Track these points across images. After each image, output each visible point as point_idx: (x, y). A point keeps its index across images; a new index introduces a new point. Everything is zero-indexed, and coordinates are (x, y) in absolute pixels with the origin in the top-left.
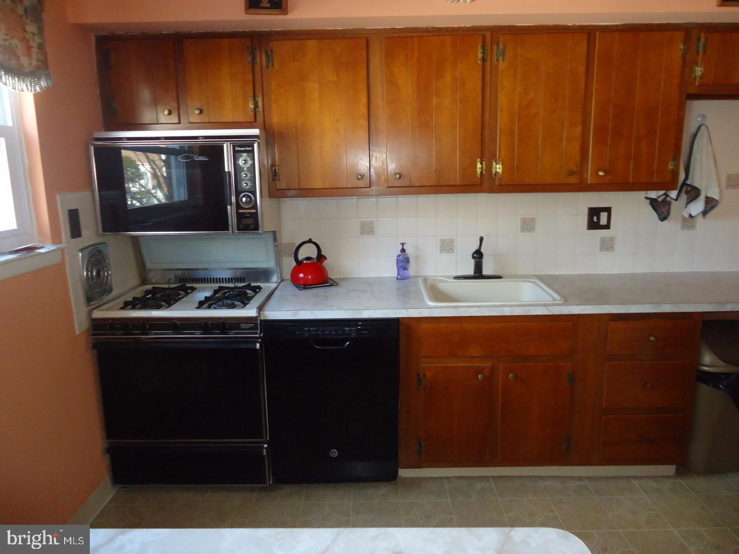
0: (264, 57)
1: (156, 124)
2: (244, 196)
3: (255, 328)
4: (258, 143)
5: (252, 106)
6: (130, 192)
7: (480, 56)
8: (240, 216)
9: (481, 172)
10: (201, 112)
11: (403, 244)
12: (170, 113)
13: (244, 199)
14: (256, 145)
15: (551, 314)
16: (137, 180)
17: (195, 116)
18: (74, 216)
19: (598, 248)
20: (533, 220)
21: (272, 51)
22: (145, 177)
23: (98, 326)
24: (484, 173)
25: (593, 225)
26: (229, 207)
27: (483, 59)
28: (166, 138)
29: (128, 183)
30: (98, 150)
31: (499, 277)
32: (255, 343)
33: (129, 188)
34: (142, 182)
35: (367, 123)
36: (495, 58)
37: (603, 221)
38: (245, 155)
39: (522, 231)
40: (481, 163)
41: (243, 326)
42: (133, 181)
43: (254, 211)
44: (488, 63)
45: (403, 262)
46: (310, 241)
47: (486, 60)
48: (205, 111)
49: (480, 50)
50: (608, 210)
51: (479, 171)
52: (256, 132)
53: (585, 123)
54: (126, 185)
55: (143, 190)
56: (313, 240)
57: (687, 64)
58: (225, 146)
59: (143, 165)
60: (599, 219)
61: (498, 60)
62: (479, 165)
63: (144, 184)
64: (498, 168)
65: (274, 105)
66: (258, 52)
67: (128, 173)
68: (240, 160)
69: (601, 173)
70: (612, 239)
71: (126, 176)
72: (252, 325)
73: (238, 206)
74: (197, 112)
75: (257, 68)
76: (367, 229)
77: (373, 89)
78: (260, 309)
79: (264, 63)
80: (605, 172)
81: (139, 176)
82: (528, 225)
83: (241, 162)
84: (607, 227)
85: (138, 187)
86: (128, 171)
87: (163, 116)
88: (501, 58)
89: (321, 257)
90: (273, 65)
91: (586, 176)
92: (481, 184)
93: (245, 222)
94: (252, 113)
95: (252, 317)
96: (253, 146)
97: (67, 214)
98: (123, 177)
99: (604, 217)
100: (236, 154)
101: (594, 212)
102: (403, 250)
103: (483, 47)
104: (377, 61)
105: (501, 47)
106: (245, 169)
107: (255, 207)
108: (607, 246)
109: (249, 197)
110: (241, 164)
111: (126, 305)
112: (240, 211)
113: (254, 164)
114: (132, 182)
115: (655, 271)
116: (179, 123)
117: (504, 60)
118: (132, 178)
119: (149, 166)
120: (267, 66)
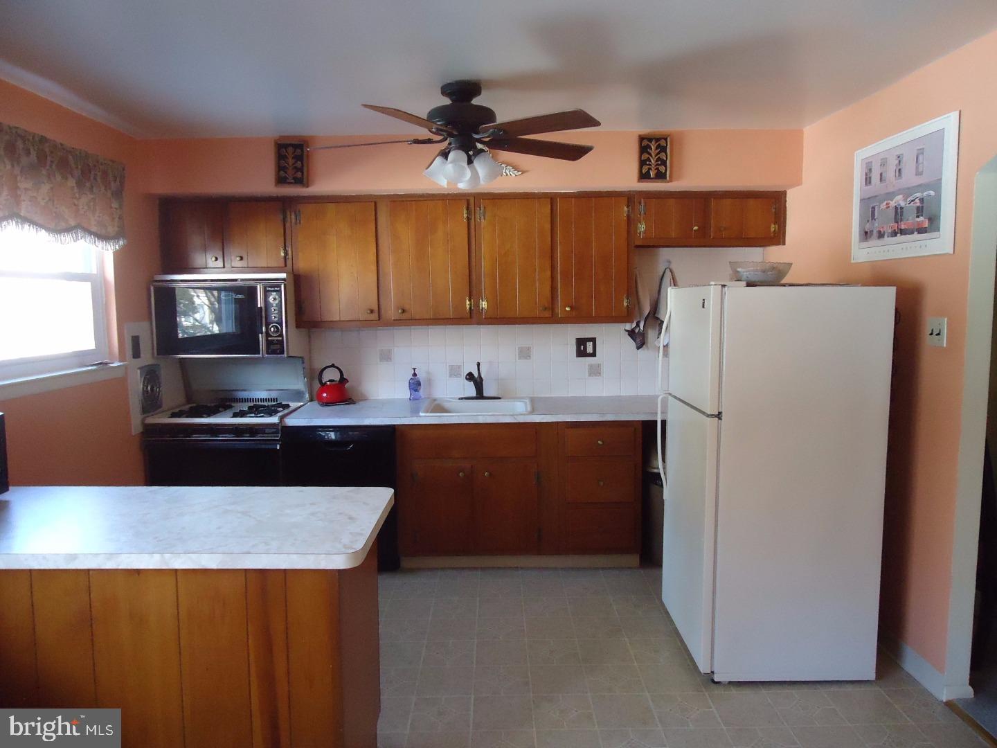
0: (293, 217)
1: (205, 268)
2: (273, 326)
3: (276, 432)
4: (285, 285)
5: (283, 254)
6: (182, 326)
7: (465, 215)
8: (269, 343)
9: (470, 308)
10: (242, 258)
11: (414, 369)
12: (216, 259)
13: (272, 329)
14: (283, 286)
15: (515, 421)
16: (191, 313)
17: (237, 263)
18: (136, 341)
19: (587, 374)
20: (529, 349)
21: (299, 211)
22: (201, 310)
23: (150, 431)
24: (472, 308)
25: (581, 353)
26: (260, 335)
27: (469, 219)
28: (212, 280)
29: (180, 318)
30: (157, 290)
31: (499, 398)
32: (276, 444)
33: (181, 321)
34: (197, 316)
35: (376, 268)
36: (478, 216)
37: (590, 349)
38: (275, 293)
39: (520, 358)
40: (470, 301)
41: (267, 431)
42: (186, 314)
43: (281, 338)
44: (473, 221)
45: (415, 385)
46: (333, 366)
47: (471, 219)
48: (245, 257)
49: (465, 211)
50: (593, 340)
51: (468, 307)
52: (283, 275)
53: (553, 268)
54: (178, 319)
55: (197, 324)
56: (336, 365)
57: (631, 222)
58: (258, 286)
59: (198, 296)
60: (585, 348)
61: (480, 219)
62: (468, 302)
63: (198, 318)
64: (484, 304)
65: (300, 254)
66: (288, 213)
67: (181, 307)
68: (271, 297)
69: (568, 309)
70: (599, 366)
71: (178, 309)
72: (275, 430)
73: (268, 335)
74: (238, 259)
75: (288, 225)
76: (386, 357)
77: (380, 241)
78: (282, 418)
79: (293, 221)
80: (571, 308)
81: (193, 309)
82: (525, 353)
83: (271, 299)
84: (594, 355)
85: (192, 321)
86: (181, 303)
87: (211, 262)
88: (482, 217)
89: (343, 380)
90: (300, 223)
91: (557, 311)
92: (471, 317)
93: (273, 347)
94: (283, 260)
95: (275, 424)
96: (280, 287)
97: (130, 338)
98: (176, 310)
99: (590, 346)
100: (266, 293)
101: (581, 342)
102: (415, 375)
103: (468, 208)
104: (383, 219)
105: (482, 209)
106: (274, 305)
107: (281, 335)
108: (595, 371)
109: (277, 328)
110: (271, 301)
111: (174, 415)
112: (269, 339)
113: (281, 301)
114: (185, 316)
115: (639, 394)
116: (224, 267)
117: (485, 219)
118: (185, 311)
119: (206, 298)
120: (296, 224)
